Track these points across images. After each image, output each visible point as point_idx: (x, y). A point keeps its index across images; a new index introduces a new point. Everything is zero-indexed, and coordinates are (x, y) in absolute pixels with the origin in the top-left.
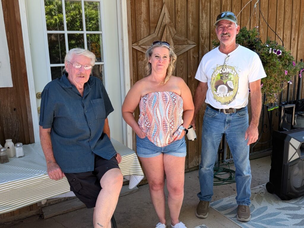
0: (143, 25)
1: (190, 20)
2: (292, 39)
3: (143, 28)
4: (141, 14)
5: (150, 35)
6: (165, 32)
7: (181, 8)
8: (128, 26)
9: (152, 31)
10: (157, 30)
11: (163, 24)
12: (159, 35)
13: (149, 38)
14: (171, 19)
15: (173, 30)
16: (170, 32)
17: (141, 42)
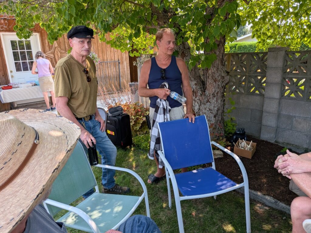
0: (47, 47)
1: (66, 45)
2: (115, 51)
3: (47, 48)
4: (46, 44)
5: (50, 50)
6: (56, 50)
7: (62, 41)
8: (41, 48)
9: (51, 49)
10: (53, 49)
11: (55, 47)
12: (54, 51)
13: (50, 52)
14: (58, 45)
15: (59, 49)
16: (58, 50)
17: (47, 53)
